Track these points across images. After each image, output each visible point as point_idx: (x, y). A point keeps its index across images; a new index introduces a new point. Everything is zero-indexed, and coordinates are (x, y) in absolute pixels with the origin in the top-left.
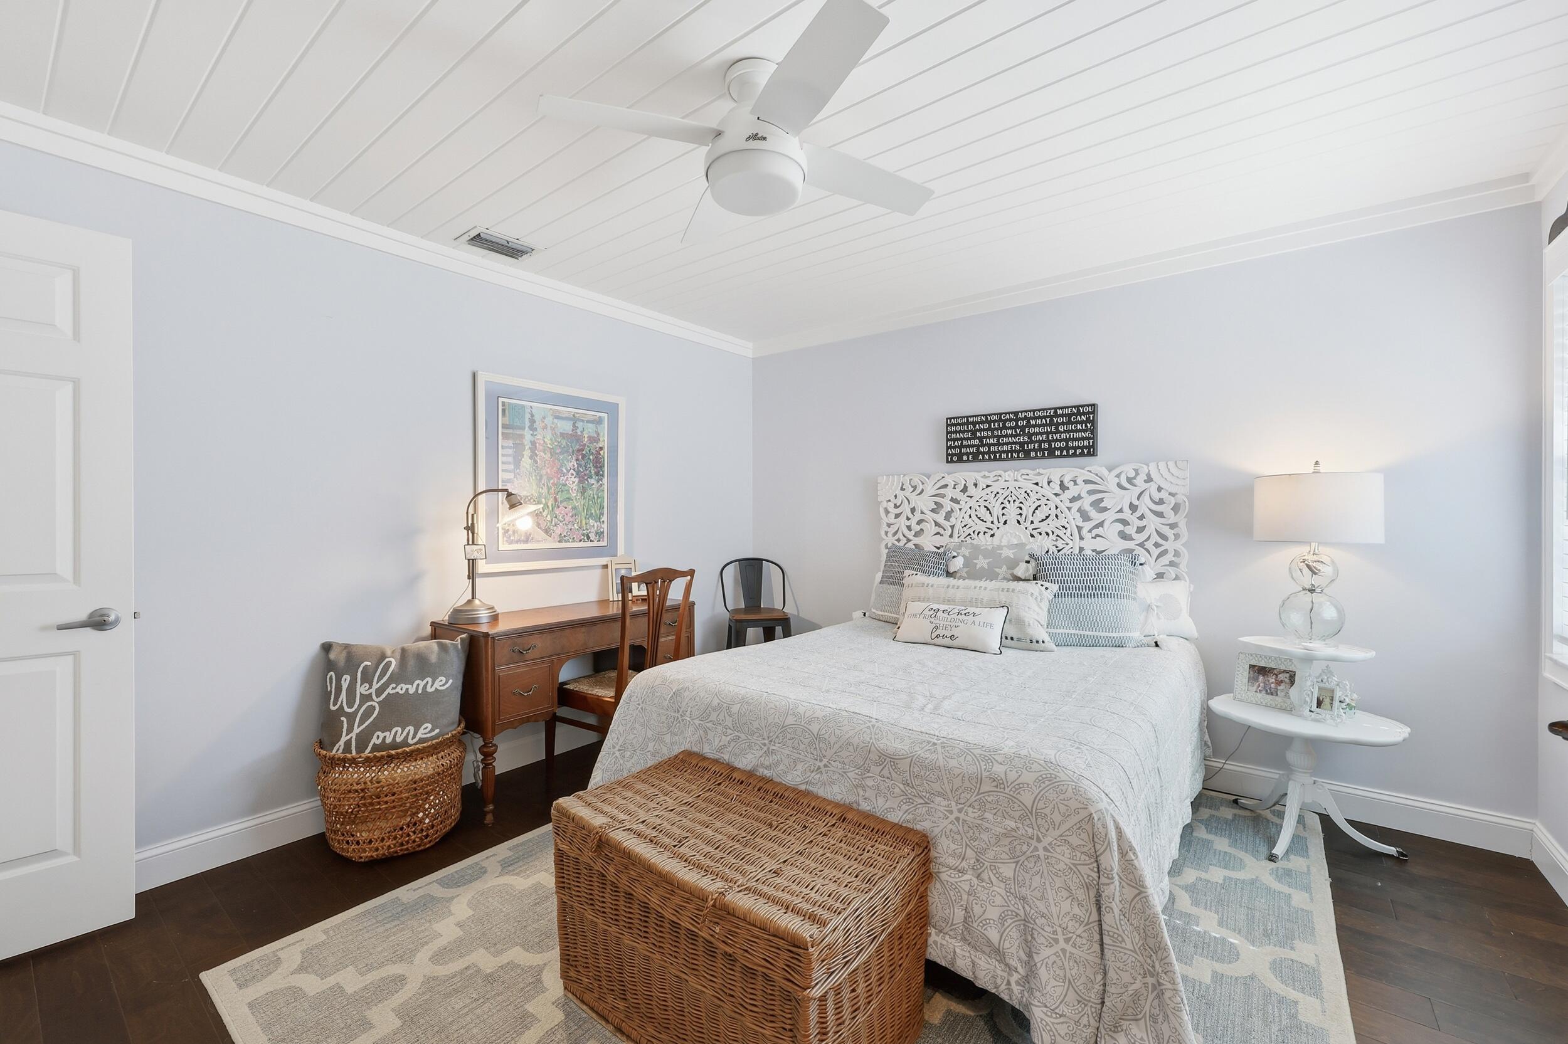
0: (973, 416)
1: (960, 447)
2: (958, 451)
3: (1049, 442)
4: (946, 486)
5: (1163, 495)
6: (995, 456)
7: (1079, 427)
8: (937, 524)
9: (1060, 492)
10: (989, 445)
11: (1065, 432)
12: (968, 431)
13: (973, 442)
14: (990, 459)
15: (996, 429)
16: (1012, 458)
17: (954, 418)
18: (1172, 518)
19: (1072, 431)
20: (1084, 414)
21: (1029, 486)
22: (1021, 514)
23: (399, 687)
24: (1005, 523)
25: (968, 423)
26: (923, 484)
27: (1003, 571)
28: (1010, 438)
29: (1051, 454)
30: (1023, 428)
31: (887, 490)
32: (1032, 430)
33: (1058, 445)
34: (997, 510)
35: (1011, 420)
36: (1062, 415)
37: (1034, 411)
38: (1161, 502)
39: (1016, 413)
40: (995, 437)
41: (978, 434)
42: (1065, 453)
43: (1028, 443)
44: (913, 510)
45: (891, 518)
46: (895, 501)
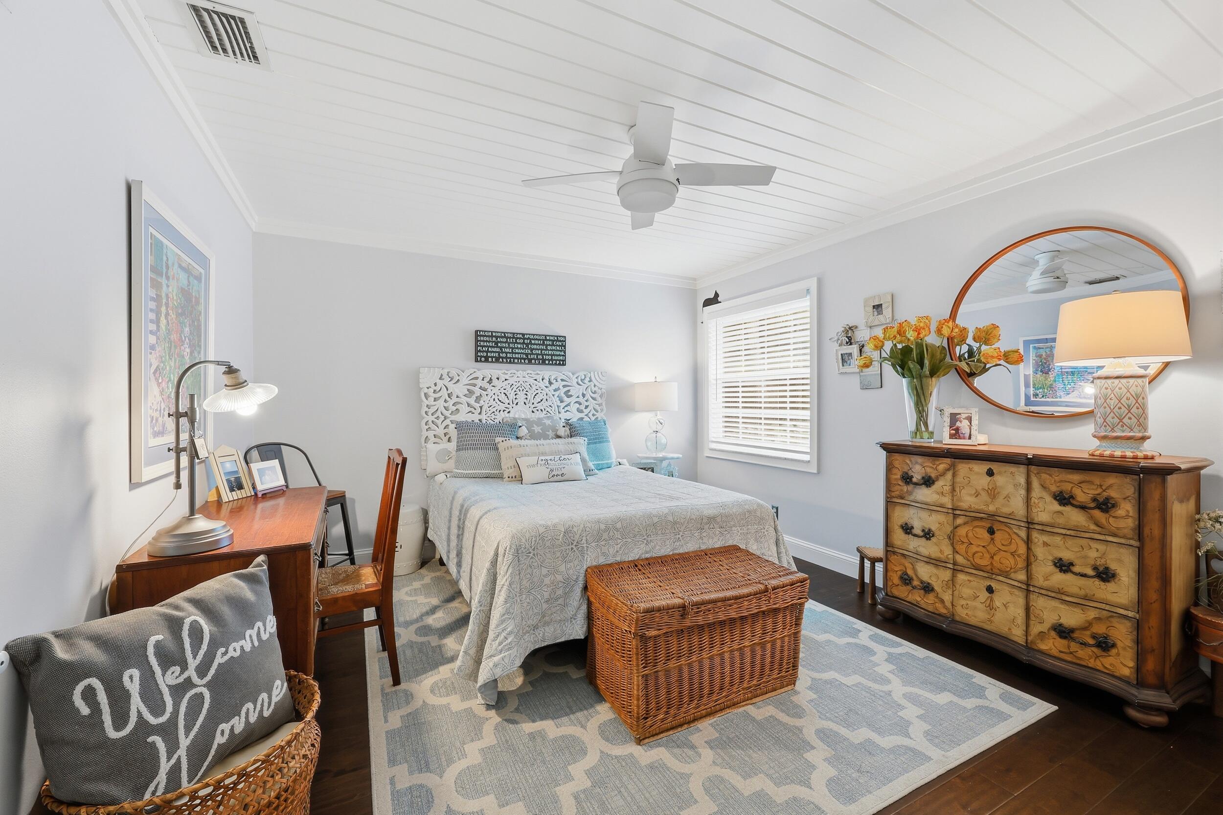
0: (496, 332)
1: (487, 352)
2: (485, 354)
3: (543, 355)
4: (477, 378)
5: (596, 389)
6: (510, 361)
7: (558, 348)
8: (469, 405)
9: (548, 385)
10: (506, 353)
11: (551, 350)
12: (493, 342)
13: (495, 349)
14: (507, 362)
15: (511, 343)
16: (521, 363)
17: (482, 331)
18: (600, 400)
19: (554, 350)
20: (560, 341)
21: (532, 381)
22: (526, 398)
23: (231, 648)
24: (517, 404)
25: (492, 336)
26: (459, 376)
27: (551, 433)
28: (520, 351)
29: (544, 362)
30: (527, 345)
31: (427, 380)
32: (533, 347)
33: (547, 357)
34: (512, 396)
35: (520, 338)
36: (549, 340)
37: (534, 335)
38: (595, 393)
39: (523, 335)
40: (510, 348)
41: (499, 345)
42: (551, 362)
43: (530, 354)
44: (450, 396)
45: (431, 401)
46: (435, 388)
